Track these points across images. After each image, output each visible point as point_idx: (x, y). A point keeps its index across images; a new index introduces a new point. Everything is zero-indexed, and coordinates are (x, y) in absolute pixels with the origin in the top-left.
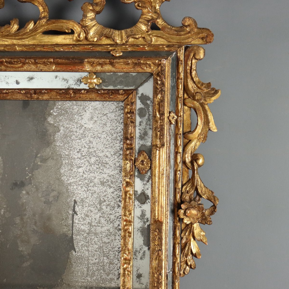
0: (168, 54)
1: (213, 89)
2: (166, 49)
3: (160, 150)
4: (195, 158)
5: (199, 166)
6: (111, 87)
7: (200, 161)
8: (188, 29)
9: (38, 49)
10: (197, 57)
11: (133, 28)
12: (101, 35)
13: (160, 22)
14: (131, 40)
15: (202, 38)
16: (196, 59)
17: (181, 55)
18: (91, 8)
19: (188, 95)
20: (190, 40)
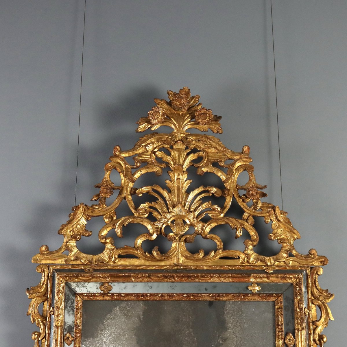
0: (301, 272)
1: (329, 294)
2: (300, 268)
3: (301, 332)
4: (321, 337)
5: (324, 342)
6: (267, 292)
7: (325, 340)
8: (312, 256)
9: (218, 268)
10: (319, 274)
11: (277, 256)
12: (257, 259)
13: (294, 252)
14: (277, 263)
15: (321, 262)
16: (318, 275)
17: (309, 272)
18: (251, 243)
19: (314, 297)
20: (313, 263)
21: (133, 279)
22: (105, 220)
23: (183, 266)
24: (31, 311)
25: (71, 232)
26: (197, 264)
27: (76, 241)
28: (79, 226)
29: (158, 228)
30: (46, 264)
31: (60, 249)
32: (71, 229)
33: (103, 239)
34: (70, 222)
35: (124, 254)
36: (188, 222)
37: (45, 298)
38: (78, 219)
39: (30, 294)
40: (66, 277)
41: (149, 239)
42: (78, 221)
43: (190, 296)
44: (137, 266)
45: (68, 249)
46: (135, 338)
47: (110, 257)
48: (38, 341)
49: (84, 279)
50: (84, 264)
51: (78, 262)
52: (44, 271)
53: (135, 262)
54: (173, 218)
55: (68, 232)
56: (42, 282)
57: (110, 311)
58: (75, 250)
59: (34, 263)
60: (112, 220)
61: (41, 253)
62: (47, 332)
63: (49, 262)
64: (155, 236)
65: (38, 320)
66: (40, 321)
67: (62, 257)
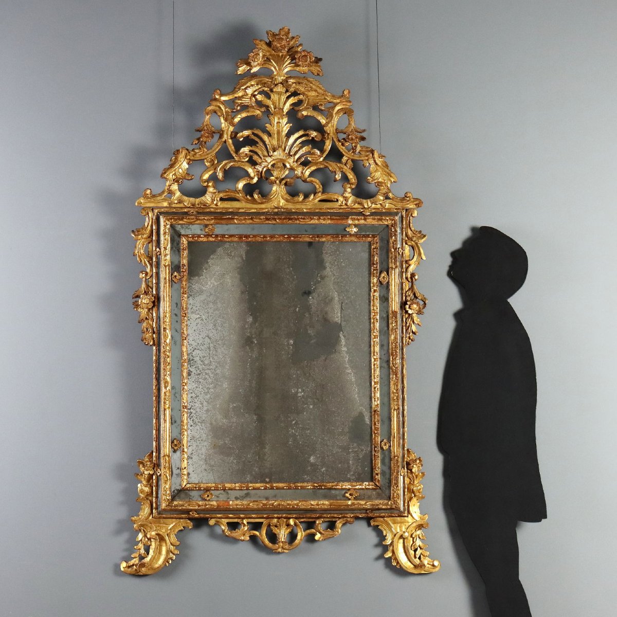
0: (396, 214)
1: (422, 234)
2: (395, 211)
3: (395, 270)
4: (413, 275)
5: (416, 280)
6: (364, 233)
7: (416, 277)
8: (408, 199)
9: (317, 211)
10: (413, 215)
11: (374, 198)
12: (355, 202)
13: (390, 195)
14: (373, 205)
15: (416, 204)
16: (412, 216)
17: (404, 213)
18: (349, 186)
19: (408, 238)
20: (408, 205)
21: (236, 221)
22: (206, 164)
23: (284, 209)
24: (137, 251)
25: (174, 176)
26: (297, 207)
27: (178, 184)
28: (180, 171)
29: (259, 172)
30: (150, 207)
31: (163, 192)
32: (174, 173)
33: (205, 182)
34: (172, 166)
35: (226, 197)
36: (288, 166)
37: (150, 239)
38: (180, 163)
39: (135, 235)
40: (171, 219)
41: (251, 182)
42: (180, 165)
43: (291, 237)
44: (239, 209)
45: (171, 193)
46: (239, 276)
47: (213, 200)
48: (146, 279)
49: (188, 221)
50: (186, 207)
51: (182, 205)
52: (148, 213)
53: (236, 205)
54: (273, 162)
55: (171, 176)
56: (146, 224)
57: (214, 252)
58: (178, 194)
59: (138, 206)
60: (213, 164)
61: (145, 196)
62: (154, 271)
63: (152, 205)
64: (255, 180)
65: (145, 261)
66: (147, 262)
67: (164, 200)
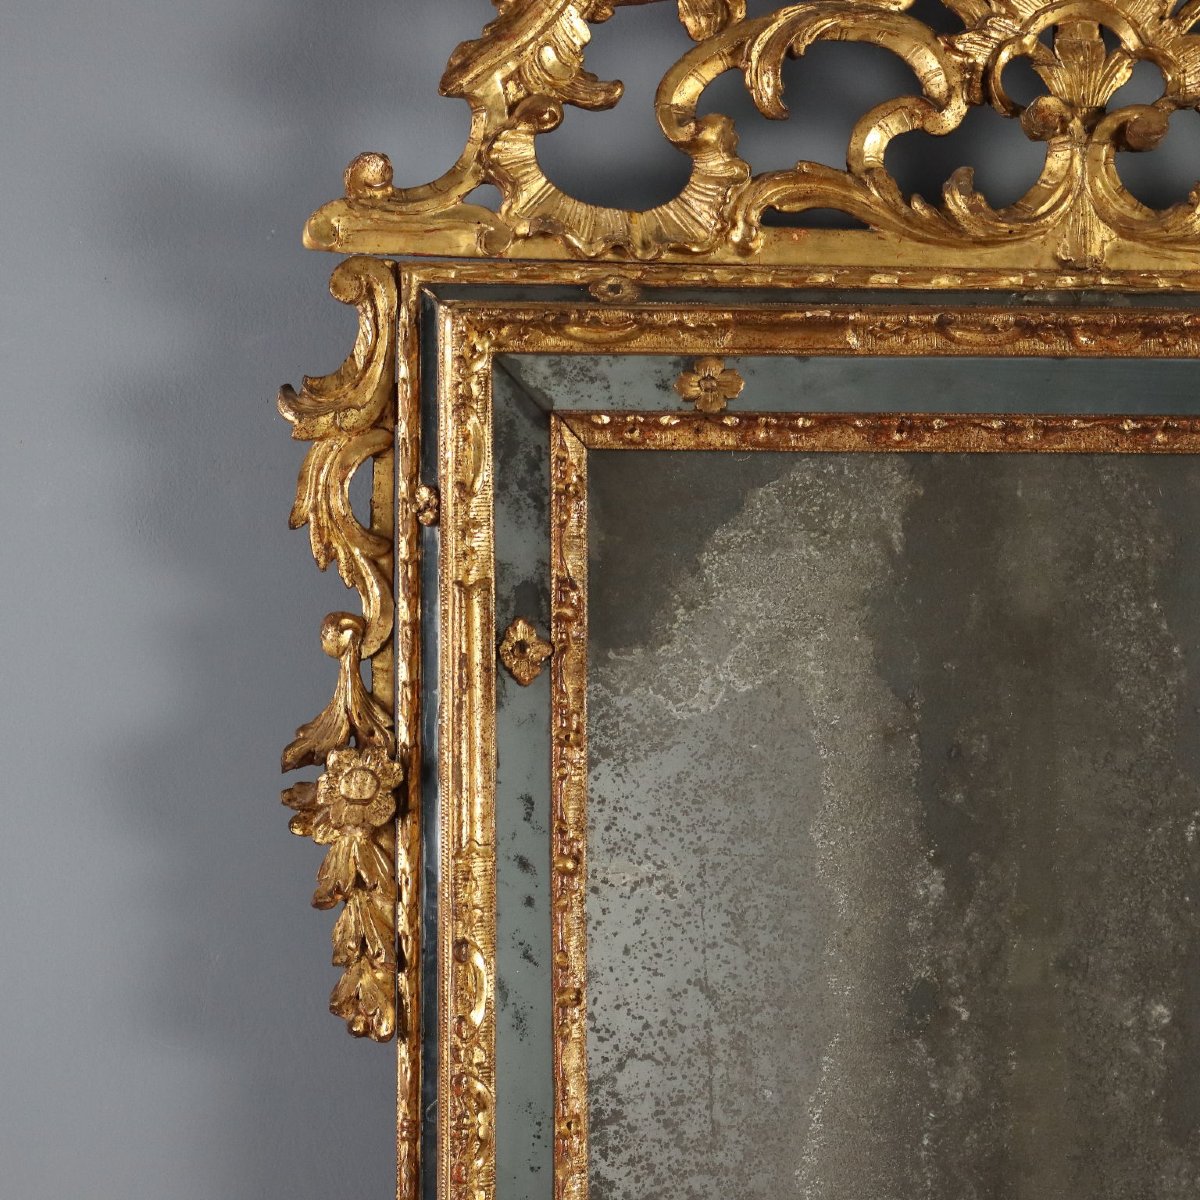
21: (853, 340)
22: (690, 22)
23: (1112, 274)
24: (308, 503)
25: (511, 86)
26: (1178, 266)
27: (537, 133)
28: (548, 55)
29: (973, 68)
30: (377, 259)
31: (454, 175)
32: (512, 66)
33: (681, 123)
34: (502, 29)
35: (797, 207)
36: (1130, 40)
37: (379, 437)
38: (547, 14)
39: (299, 414)
40: (500, 324)
41: (928, 126)
42: (548, 25)
43: (1152, 432)
44: (872, 271)
45: (497, 179)
46: (868, 647)
47: (727, 222)
48: (358, 660)
49: (592, 335)
50: (578, 259)
51: (552, 249)
52: (370, 294)
53: (846, 249)
54: (1050, 18)
55: (496, 86)
56: (360, 351)
57: (733, 508)
58: (536, 185)
59: (316, 250)
60: (724, 25)
61: (355, 196)
62: (404, 614)
63: (392, 244)
64: (952, 118)
65: (350, 556)
66: (362, 561)
67: (459, 218)
